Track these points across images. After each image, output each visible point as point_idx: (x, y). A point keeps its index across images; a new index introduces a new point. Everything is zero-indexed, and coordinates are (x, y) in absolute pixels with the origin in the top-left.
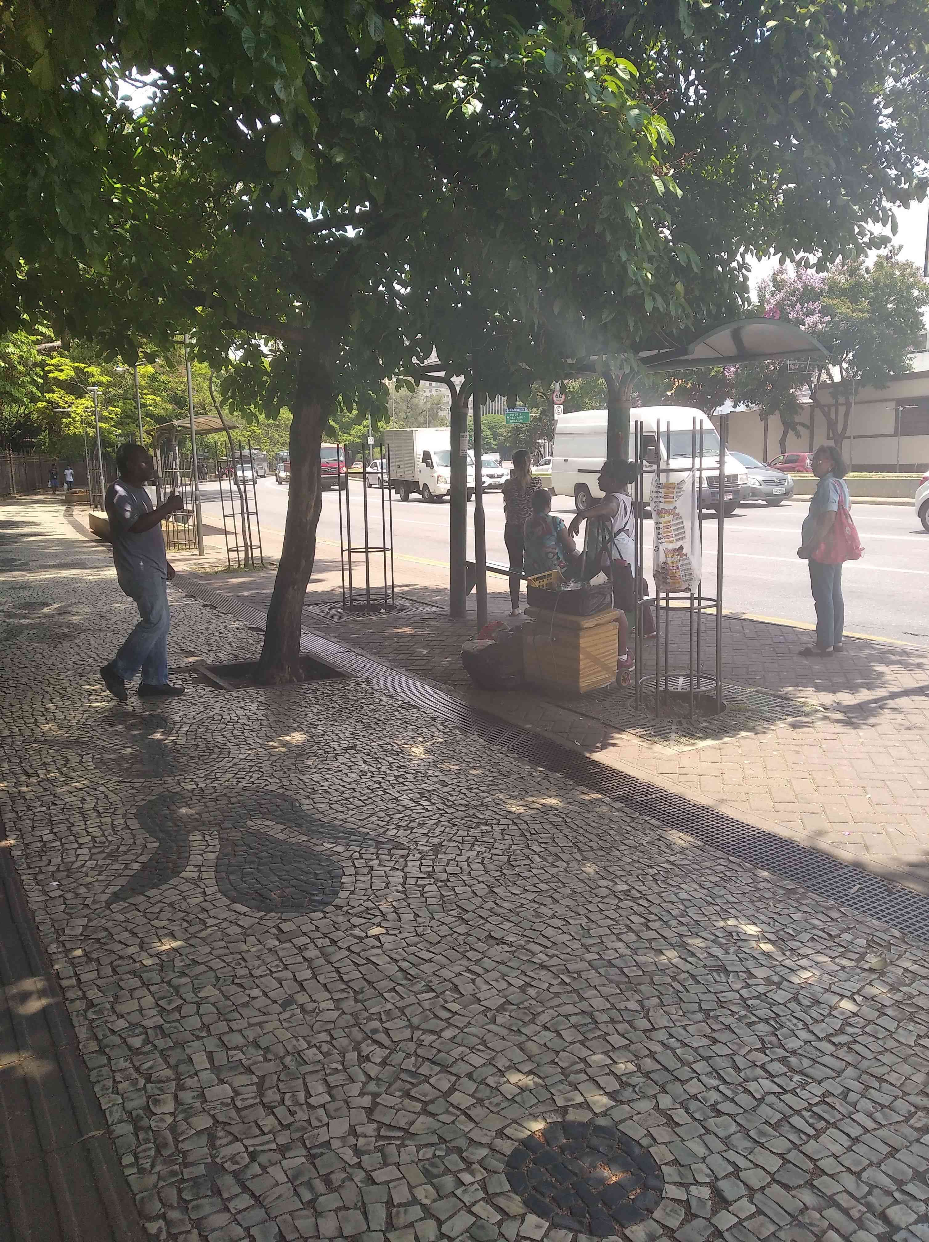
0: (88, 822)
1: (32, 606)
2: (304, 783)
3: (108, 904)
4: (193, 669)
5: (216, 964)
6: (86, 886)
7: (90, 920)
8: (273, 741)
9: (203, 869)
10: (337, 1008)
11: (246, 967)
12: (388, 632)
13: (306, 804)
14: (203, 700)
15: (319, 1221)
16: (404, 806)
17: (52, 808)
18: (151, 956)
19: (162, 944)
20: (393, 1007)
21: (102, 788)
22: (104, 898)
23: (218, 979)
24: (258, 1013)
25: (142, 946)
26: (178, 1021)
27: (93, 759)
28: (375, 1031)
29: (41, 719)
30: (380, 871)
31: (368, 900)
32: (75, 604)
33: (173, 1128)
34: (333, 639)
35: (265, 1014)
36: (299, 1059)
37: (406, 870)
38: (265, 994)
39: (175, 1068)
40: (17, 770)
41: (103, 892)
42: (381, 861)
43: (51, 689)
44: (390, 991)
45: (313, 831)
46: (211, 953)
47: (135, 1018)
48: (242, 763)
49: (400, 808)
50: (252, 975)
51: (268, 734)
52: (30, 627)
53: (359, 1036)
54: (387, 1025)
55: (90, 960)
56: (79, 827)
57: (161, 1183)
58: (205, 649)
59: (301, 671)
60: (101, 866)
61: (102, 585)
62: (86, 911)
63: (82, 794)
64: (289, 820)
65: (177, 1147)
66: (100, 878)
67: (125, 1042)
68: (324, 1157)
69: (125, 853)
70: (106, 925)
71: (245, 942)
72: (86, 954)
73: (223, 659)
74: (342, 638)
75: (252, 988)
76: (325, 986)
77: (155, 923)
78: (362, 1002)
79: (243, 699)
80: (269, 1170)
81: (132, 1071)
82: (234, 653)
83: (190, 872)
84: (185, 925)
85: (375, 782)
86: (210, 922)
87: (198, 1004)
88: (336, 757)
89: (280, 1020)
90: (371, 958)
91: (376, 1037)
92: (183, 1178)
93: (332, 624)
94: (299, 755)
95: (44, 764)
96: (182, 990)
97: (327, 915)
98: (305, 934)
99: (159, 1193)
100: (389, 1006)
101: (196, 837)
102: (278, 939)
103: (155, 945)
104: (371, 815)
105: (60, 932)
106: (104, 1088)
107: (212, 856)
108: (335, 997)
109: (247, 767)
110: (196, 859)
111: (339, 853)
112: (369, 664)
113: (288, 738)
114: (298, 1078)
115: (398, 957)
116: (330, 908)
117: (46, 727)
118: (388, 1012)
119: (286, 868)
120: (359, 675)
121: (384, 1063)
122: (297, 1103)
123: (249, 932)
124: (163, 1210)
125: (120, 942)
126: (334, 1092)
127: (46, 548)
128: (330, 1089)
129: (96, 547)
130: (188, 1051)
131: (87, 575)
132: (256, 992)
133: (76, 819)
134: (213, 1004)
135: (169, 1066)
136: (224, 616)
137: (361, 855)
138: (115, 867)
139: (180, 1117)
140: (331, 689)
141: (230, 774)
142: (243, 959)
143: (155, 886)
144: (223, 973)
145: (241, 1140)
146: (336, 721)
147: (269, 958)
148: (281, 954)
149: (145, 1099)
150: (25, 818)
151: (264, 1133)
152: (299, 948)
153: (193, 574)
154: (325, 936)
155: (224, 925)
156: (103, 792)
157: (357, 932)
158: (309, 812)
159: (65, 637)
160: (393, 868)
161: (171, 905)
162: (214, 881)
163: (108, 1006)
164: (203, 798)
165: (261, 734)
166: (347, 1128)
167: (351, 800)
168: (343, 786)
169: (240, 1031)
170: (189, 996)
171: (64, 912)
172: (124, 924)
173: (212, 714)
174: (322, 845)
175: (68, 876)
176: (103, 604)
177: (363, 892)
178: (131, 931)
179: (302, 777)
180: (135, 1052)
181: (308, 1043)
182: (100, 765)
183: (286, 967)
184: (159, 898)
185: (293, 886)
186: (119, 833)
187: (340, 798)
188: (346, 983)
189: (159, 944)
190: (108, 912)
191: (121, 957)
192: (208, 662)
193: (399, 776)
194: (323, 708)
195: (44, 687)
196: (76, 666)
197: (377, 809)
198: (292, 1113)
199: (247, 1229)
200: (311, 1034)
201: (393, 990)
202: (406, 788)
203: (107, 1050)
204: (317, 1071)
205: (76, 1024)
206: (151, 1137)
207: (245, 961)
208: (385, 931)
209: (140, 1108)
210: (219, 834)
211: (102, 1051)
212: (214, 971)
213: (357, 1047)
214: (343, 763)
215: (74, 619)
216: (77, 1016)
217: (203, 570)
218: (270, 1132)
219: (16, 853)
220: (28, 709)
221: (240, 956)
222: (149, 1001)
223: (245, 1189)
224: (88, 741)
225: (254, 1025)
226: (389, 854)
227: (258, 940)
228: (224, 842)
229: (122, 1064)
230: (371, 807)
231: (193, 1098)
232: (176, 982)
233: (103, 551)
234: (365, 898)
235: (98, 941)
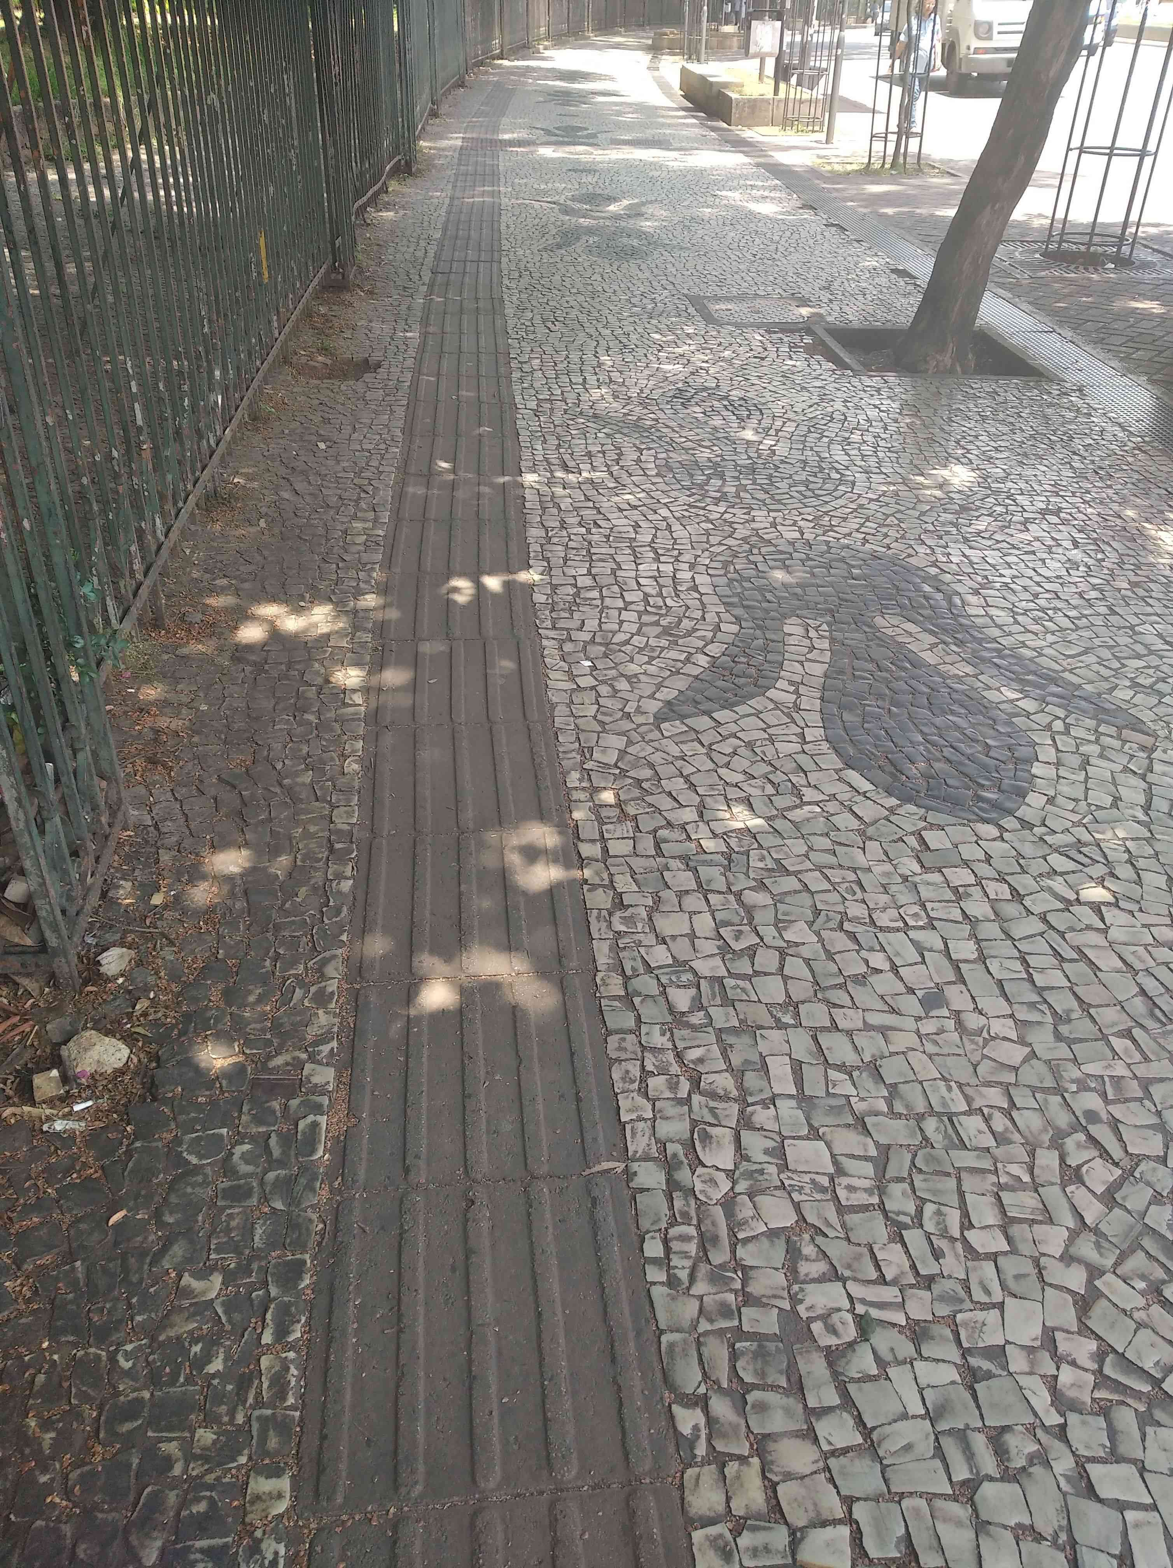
0: (641, 567)
1: (596, 199)
2: (971, 563)
3: (659, 719)
4: (807, 327)
5: (815, 881)
6: (628, 678)
7: (630, 743)
8: (922, 475)
9: (802, 689)
10: (1022, 1041)
11: (864, 901)
12: (1118, 304)
13: (974, 606)
14: (818, 383)
15: (984, 1542)
16: (1146, 646)
17: (594, 530)
18: (715, 835)
19: (733, 817)
20: (1127, 1073)
21: (664, 512)
22: (653, 706)
23: (817, 912)
24: (880, 1006)
25: (701, 810)
26: (748, 978)
27: (656, 458)
28: (1092, 1116)
29: (592, 380)
30: (1100, 769)
31: (1079, 824)
32: (651, 202)
33: (729, 1203)
34: (1024, 306)
35: (893, 1011)
36: (950, 1130)
37: (1150, 777)
38: (895, 969)
39: (738, 1075)
40: (553, 457)
41: (652, 696)
42: (1103, 748)
43: (608, 332)
44: (1121, 1034)
45: (983, 660)
46: (807, 856)
47: (682, 949)
48: (873, 506)
49: (1139, 648)
50: (873, 922)
51: (915, 462)
52: (590, 231)
53: (1063, 1120)
54: (1117, 1111)
55: (624, 816)
56: (627, 573)
57: (704, 1326)
58: (825, 296)
59: (970, 356)
60: (653, 650)
61: (689, 177)
62: (626, 725)
63: (635, 515)
64: (945, 631)
65: (733, 1252)
66: (651, 669)
67: (664, 993)
68: (992, 1382)
69: (689, 633)
70: (652, 758)
71: (864, 849)
72: (620, 804)
73: (851, 318)
74: (1039, 305)
75: (871, 949)
76: (1000, 983)
77: (723, 771)
78: (1070, 1042)
79: (878, 391)
80: (892, 1372)
81: (670, 1056)
82: (867, 308)
83: (781, 693)
84: (770, 790)
85: (1094, 587)
86: (809, 794)
87: (783, 954)
88: (1025, 522)
89: (918, 1032)
90: (1086, 951)
91: (1093, 1129)
92: (740, 1328)
93: (1024, 277)
94: (964, 509)
95: (589, 455)
96: (759, 917)
97: (1006, 835)
98: (966, 864)
99: (699, 1344)
100: (1120, 1070)
101: (793, 627)
102: (920, 861)
103: (721, 815)
104: (1086, 652)
105: (586, 752)
106: (626, 1077)
107: (818, 669)
108: (1020, 1016)
109: (879, 515)
110: (792, 668)
111: (1028, 715)
112: (1084, 361)
113: (945, 473)
114: (948, 1175)
115: (1138, 965)
116: (1009, 822)
117: (596, 394)
118: (1117, 1081)
119: (938, 721)
120: (1066, 377)
121: (1110, 1199)
122: (944, 1234)
123: (870, 831)
124: (702, 1390)
125: (670, 794)
126: (1015, 1230)
127: (619, 113)
128: (1006, 1223)
129: (685, 117)
130: (763, 1047)
131: (670, 159)
132: (878, 960)
133: (624, 557)
134: (807, 961)
135: (730, 1069)
136: (856, 244)
137: (1067, 727)
138: (673, 654)
139: (742, 1187)
140: (1018, 395)
141: (853, 523)
142: (859, 883)
143: (729, 705)
144: (826, 903)
145: (844, 1280)
146: (1025, 455)
147: (905, 897)
148: (925, 893)
149: (687, 1125)
150: (555, 540)
151: (882, 1280)
152: (955, 890)
153: (814, 172)
154: (1001, 878)
155: (832, 807)
156: (665, 519)
157: (1058, 884)
158: (978, 621)
159: (633, 253)
160: (1126, 769)
161: (750, 745)
162: (817, 716)
163: (644, 914)
164: (809, 559)
165: (905, 459)
166: (1038, 1331)
167: (1050, 612)
168: (1038, 584)
169: (849, 1033)
170: (769, 932)
171: (595, 717)
172: (679, 763)
173: (830, 409)
174: (998, 689)
175: (606, 656)
176: (688, 207)
177: (1071, 805)
178: (687, 779)
179: (968, 552)
180: (678, 1018)
181: (969, 1100)
182: (664, 471)
183: (931, 925)
184: (733, 728)
185: (949, 761)
186: (682, 596)
187: (1031, 605)
188: (1041, 991)
189: (728, 816)
190: (656, 735)
191: (669, 824)
192: (830, 319)
193: (1136, 584)
194: (1005, 429)
195: (599, 326)
196: (645, 301)
197: (1097, 642)
198: (937, 1255)
199: (849, 1501)
200: (974, 1081)
201: (1127, 1034)
202: (1149, 610)
203: (637, 1000)
204: (983, 1171)
205: (595, 935)
206: (693, 1213)
207: (863, 889)
208: (1113, 900)
209: (678, 1141)
210: (830, 631)
211: (628, 999)
212: (812, 893)
213: (1057, 1143)
214: (1037, 539)
215: (647, 225)
216: (598, 918)
217: (828, 168)
218: (894, 1282)
219: (539, 598)
220: (577, 360)
221: (852, 877)
222: (704, 924)
223: (848, 1402)
224: (652, 427)
225: (873, 1028)
226: (1119, 737)
227: (886, 853)
228: (837, 647)
229: (658, 1039)
230: (1086, 634)
231: (766, 1152)
232: (751, 897)
233: (693, 125)
234: (1076, 818)
235: (639, 782)
